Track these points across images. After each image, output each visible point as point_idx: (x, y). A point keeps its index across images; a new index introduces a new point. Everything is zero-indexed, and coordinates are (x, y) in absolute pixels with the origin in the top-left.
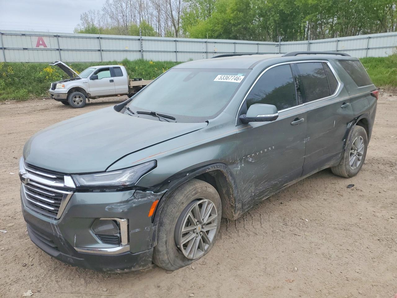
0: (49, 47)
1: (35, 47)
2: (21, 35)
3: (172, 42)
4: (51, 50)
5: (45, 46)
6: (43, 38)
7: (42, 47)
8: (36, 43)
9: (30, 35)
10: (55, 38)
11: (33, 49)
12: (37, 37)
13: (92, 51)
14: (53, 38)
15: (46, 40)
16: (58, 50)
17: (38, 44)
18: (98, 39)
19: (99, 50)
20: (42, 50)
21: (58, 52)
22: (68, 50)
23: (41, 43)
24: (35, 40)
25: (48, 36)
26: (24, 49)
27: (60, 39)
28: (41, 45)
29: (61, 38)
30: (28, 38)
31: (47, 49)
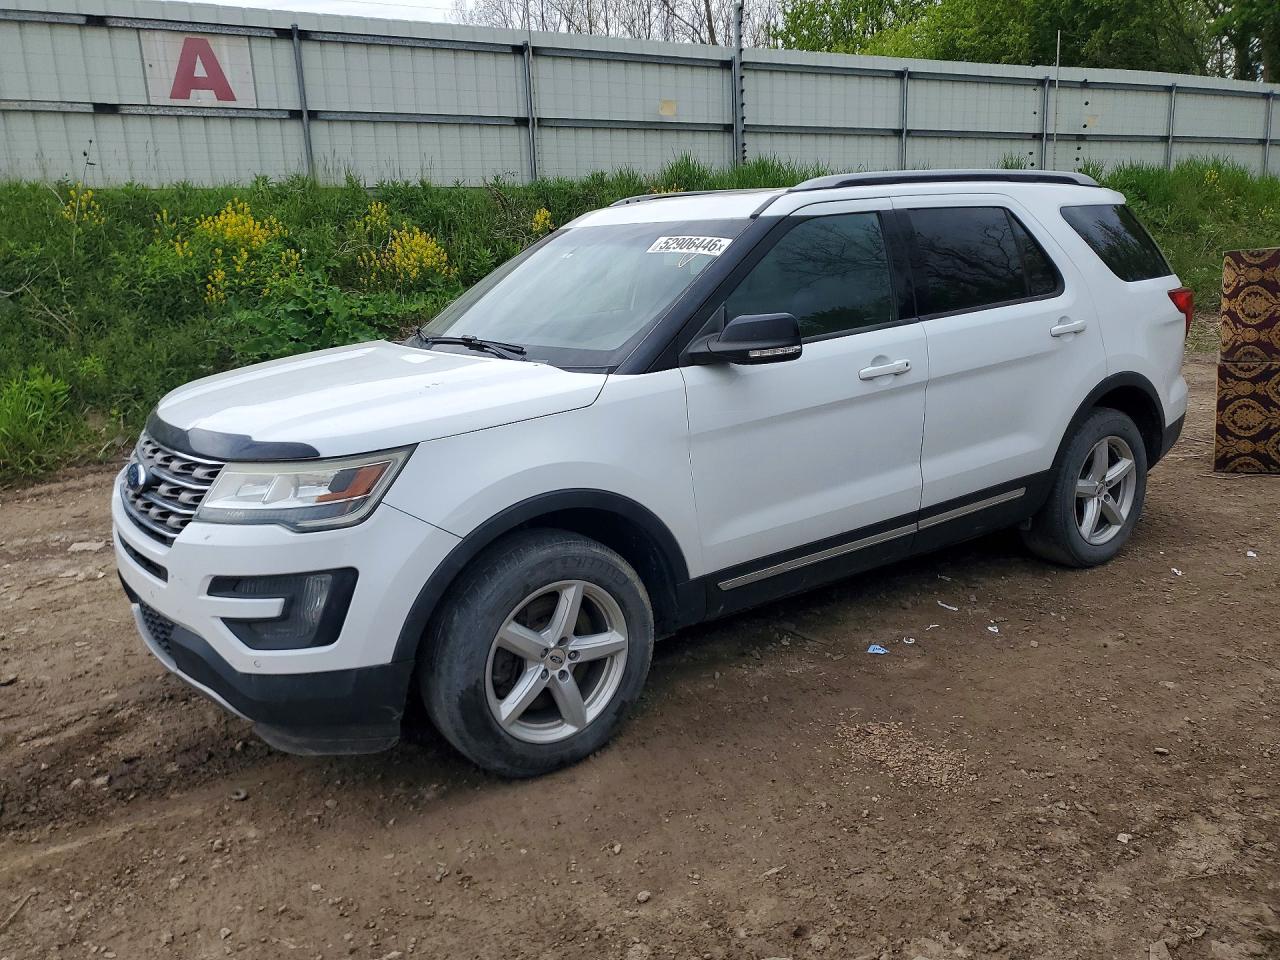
0: (244, 99)
1: (161, 94)
2: (82, 20)
3: (884, 81)
4: (257, 116)
5: (225, 93)
6: (213, 42)
7: (205, 98)
8: (173, 75)
9: (138, 26)
10: (284, 48)
11: (151, 113)
12: (180, 40)
13: (480, 122)
14: (268, 43)
15: (229, 55)
16: (295, 115)
17: (185, 83)
18: (519, 58)
19: (521, 122)
20: (206, 116)
21: (293, 129)
22: (353, 118)
23: (200, 71)
24: (166, 52)
25: (242, 31)
26: (103, 109)
27: (310, 51)
28: (199, 84)
29: (317, 46)
30: (125, 42)
31: (233, 113)
